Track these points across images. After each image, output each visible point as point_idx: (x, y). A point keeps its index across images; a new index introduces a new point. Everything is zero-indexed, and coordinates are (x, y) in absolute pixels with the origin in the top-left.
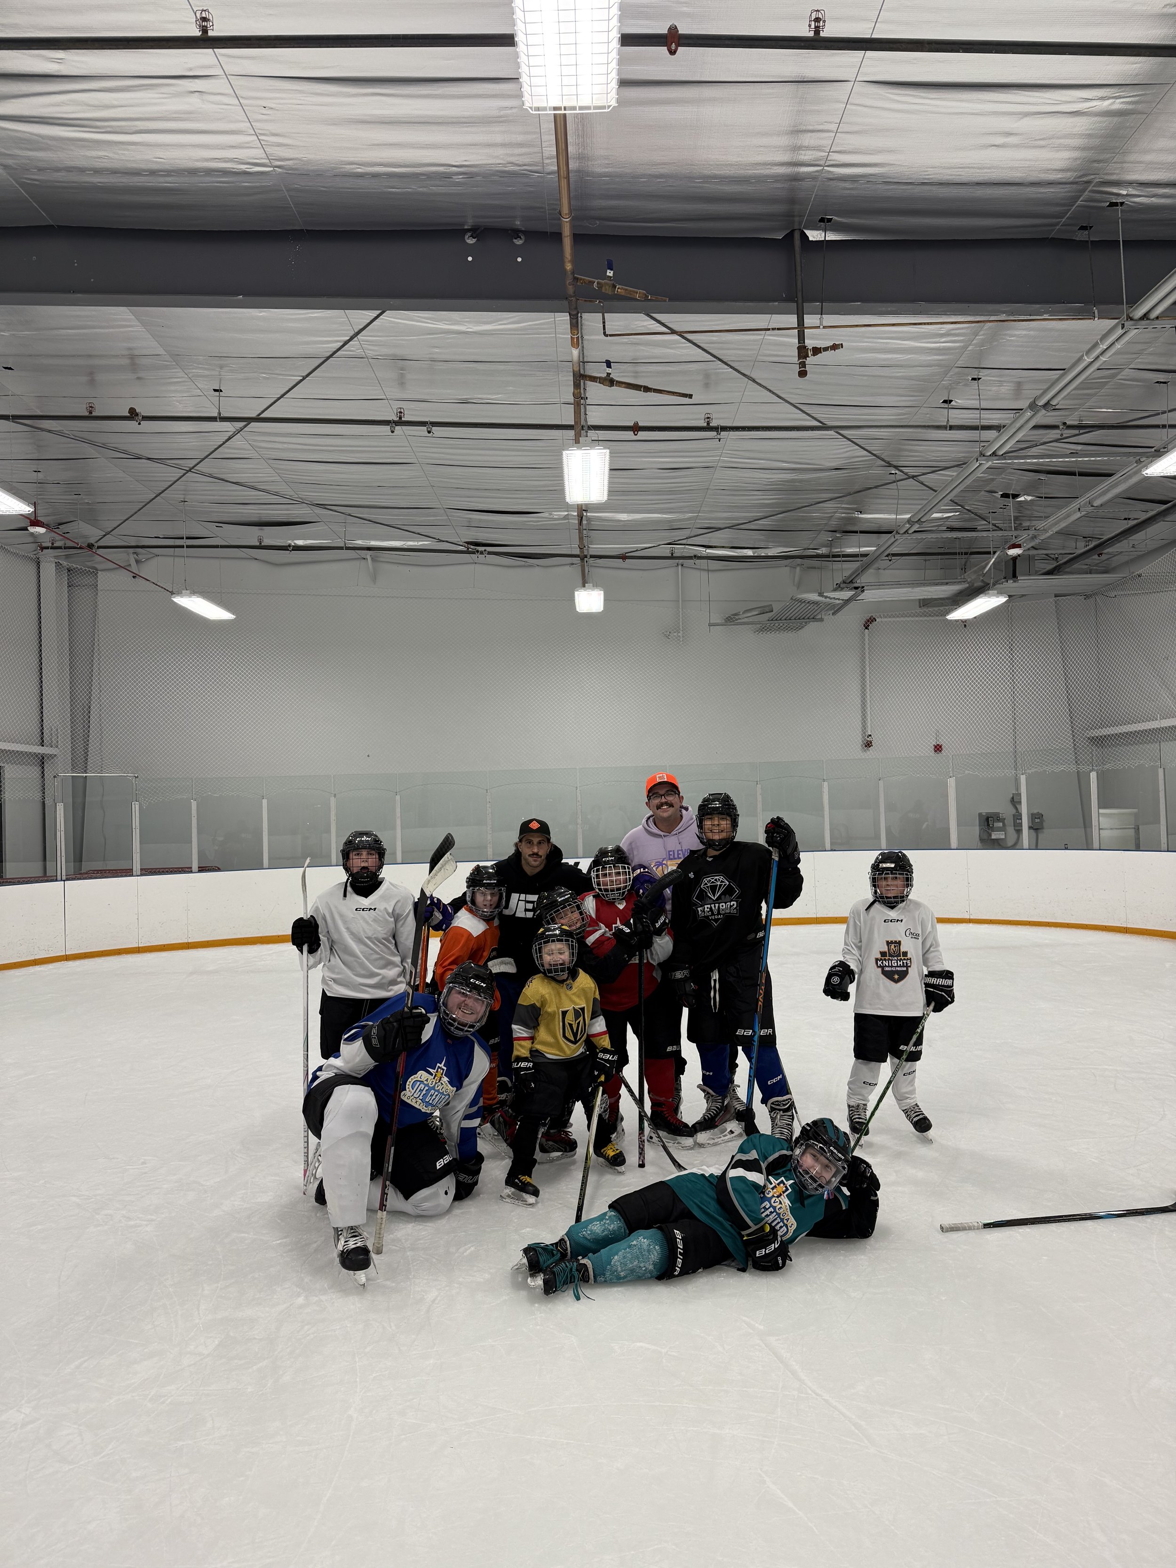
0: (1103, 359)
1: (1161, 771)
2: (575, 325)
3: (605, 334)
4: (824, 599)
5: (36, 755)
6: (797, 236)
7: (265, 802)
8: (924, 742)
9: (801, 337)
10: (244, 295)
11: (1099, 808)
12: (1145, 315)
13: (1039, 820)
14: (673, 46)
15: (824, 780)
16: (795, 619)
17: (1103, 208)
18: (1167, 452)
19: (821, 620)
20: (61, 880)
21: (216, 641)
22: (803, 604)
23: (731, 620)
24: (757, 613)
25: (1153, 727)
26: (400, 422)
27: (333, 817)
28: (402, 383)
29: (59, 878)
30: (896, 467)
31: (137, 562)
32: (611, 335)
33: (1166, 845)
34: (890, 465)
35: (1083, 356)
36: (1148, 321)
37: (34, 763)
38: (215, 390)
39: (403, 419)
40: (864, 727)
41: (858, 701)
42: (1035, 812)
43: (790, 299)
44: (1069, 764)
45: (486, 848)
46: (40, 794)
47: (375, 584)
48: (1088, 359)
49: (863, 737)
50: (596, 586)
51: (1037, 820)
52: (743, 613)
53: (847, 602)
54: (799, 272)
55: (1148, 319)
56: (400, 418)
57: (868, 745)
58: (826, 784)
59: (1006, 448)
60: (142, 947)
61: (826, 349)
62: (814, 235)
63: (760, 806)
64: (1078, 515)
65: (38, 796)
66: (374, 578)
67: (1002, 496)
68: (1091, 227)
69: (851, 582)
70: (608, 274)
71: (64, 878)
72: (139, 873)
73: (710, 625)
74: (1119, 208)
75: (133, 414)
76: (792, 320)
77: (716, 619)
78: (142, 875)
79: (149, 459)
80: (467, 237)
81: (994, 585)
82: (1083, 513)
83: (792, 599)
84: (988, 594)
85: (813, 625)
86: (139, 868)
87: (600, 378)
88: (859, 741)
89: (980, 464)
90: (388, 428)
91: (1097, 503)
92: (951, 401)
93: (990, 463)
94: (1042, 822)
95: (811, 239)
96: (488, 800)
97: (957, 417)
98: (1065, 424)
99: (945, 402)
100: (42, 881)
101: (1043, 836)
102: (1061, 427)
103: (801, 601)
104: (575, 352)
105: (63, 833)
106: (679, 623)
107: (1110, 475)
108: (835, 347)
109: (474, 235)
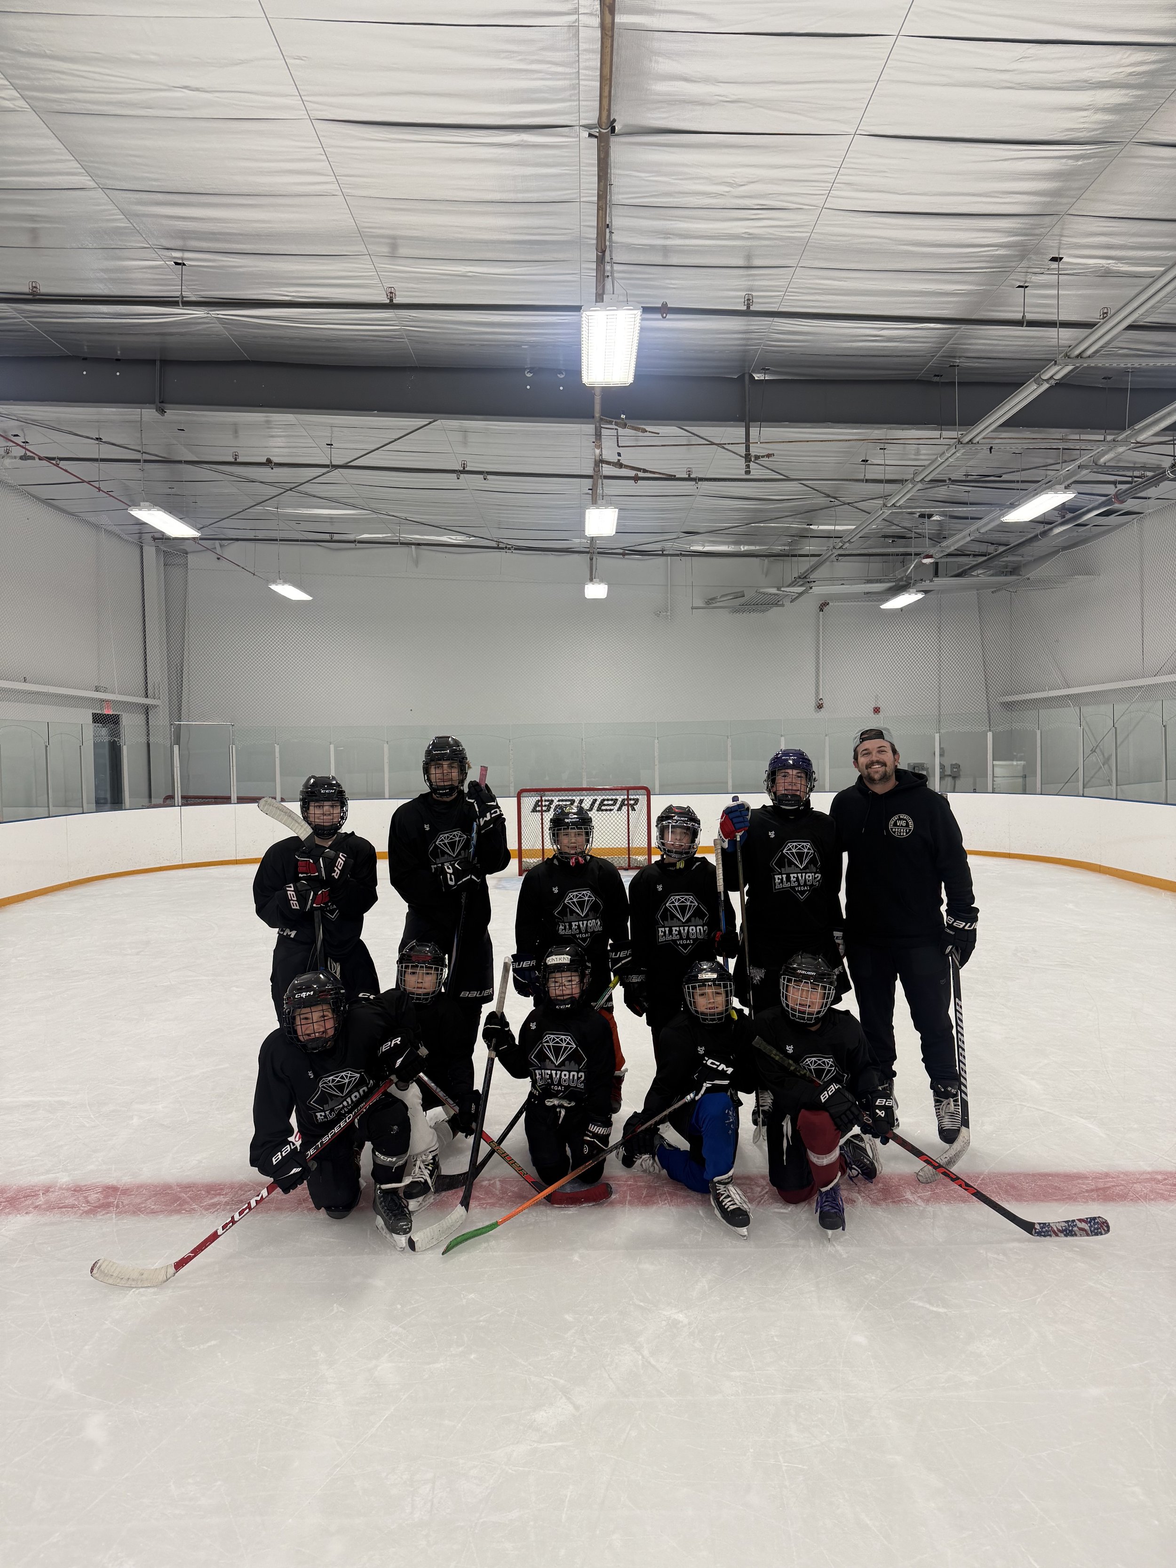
0: (951, 460)
1: (1038, 732)
2: (598, 436)
3: (618, 445)
4: (781, 592)
5: (143, 705)
6: (747, 377)
7: (332, 747)
8: (862, 706)
9: (748, 448)
10: (378, 411)
11: (993, 760)
12: (970, 441)
13: (956, 770)
14: (665, 315)
15: (782, 736)
16: (761, 604)
17: (946, 368)
18: (1019, 505)
19: (783, 605)
20: (178, 806)
21: (296, 618)
22: (766, 596)
23: (710, 602)
24: (731, 597)
25: (1039, 697)
26: (464, 472)
27: (386, 760)
28: (465, 443)
29: (176, 804)
30: (834, 498)
31: (221, 546)
32: (622, 447)
33: (1040, 789)
34: (829, 496)
35: (937, 458)
36: (972, 445)
37: (141, 712)
38: (327, 444)
39: (466, 469)
40: (817, 693)
41: (813, 670)
42: (954, 763)
43: (741, 419)
44: (972, 726)
45: (509, 786)
46: (145, 737)
47: (417, 567)
48: (940, 460)
49: (816, 699)
50: (602, 581)
51: (955, 770)
52: (720, 598)
53: (801, 594)
54: (747, 403)
55: (972, 443)
56: (464, 468)
57: (820, 707)
58: (783, 738)
59: (901, 502)
60: (239, 860)
61: (763, 457)
62: (757, 377)
63: (730, 756)
64: (968, 539)
65: (143, 740)
66: (417, 562)
67: (920, 516)
68: (941, 376)
69: (805, 577)
70: (622, 416)
71: (180, 804)
72: (236, 802)
73: (693, 608)
74: (957, 368)
75: (269, 462)
76: (742, 431)
77: (699, 603)
78: (238, 803)
79: (261, 482)
80: (526, 372)
81: (914, 585)
82: (972, 538)
83: (756, 592)
84: (909, 591)
85: (775, 609)
86: (236, 797)
87: (613, 463)
88: (813, 703)
89: (883, 512)
90: (455, 475)
91: (982, 531)
92: (867, 461)
93: (891, 511)
94: (959, 771)
95: (756, 378)
96: (511, 748)
97: (873, 473)
98: (950, 479)
99: (863, 461)
100: (148, 808)
101: (959, 783)
102: (948, 481)
103: (764, 594)
104: (598, 451)
105: (178, 769)
106: (668, 605)
107: (980, 519)
108: (768, 456)
109: (531, 372)
